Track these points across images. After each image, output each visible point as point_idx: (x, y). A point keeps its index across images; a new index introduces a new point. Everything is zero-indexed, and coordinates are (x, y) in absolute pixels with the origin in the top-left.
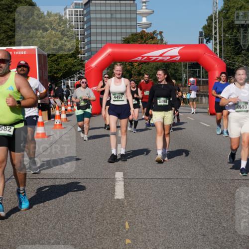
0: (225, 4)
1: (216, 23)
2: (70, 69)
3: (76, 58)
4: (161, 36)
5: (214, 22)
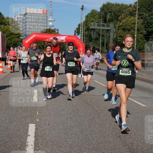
0: (86, 19)
1: (82, 27)
2: (16, 43)
3: (19, 38)
4: (58, 31)
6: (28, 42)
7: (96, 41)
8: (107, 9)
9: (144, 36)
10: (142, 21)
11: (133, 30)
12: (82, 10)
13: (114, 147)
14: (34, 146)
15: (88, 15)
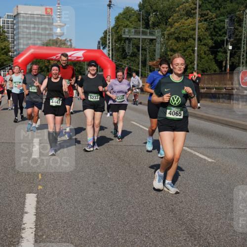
0: (116, 23)
1: (109, 35)
2: (3, 63)
3: (7, 55)
4: (71, 42)
5: (108, 34)
6: (23, 61)
7: (134, 58)
8: (149, 7)
9: (210, 48)
10: (205, 24)
11: (192, 39)
12: (110, 8)
13: (164, 227)
14: (34, 230)
15: (119, 16)
